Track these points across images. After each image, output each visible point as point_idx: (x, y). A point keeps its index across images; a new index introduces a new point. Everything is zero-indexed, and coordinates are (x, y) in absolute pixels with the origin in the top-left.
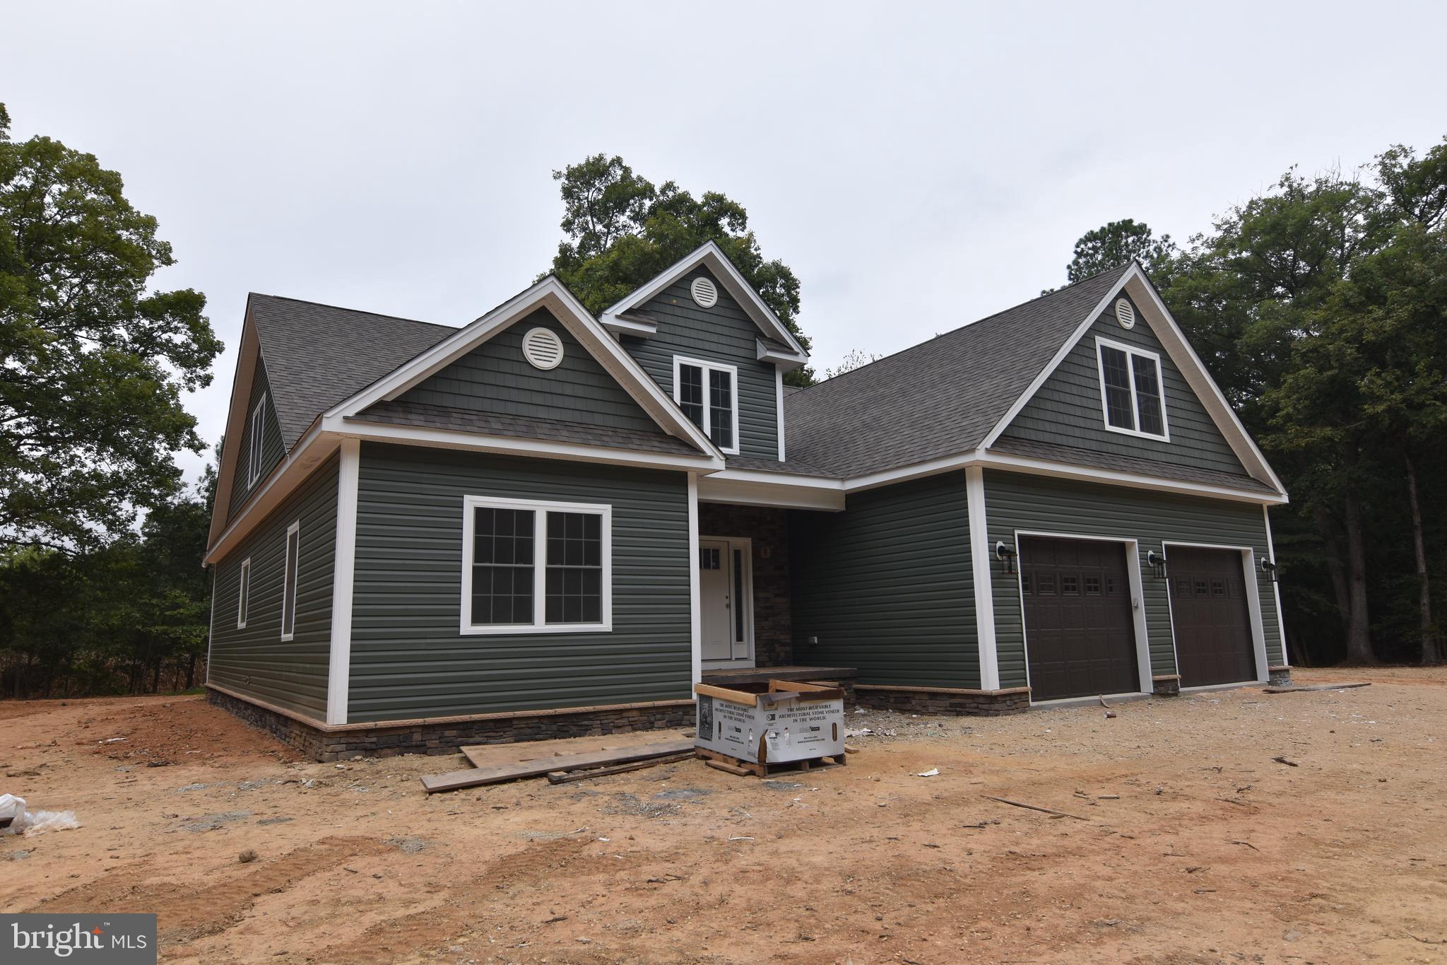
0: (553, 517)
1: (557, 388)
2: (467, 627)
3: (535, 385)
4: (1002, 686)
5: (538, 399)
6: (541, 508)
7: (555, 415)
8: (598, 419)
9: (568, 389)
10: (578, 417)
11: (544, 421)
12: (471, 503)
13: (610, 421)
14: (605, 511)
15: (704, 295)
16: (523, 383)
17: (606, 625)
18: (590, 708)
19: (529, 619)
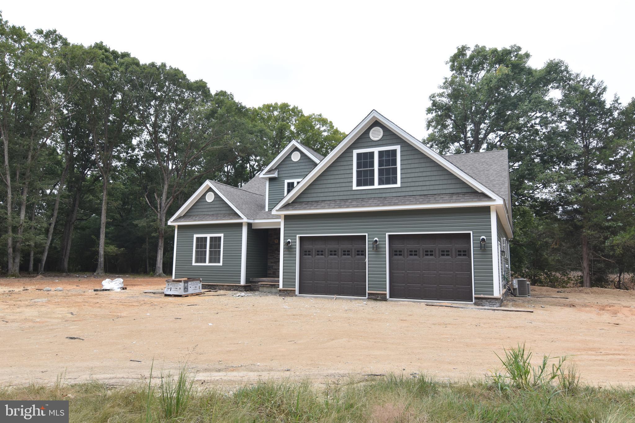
0: (211, 238)
1: (213, 206)
2: (194, 264)
3: (208, 206)
4: (283, 287)
5: (209, 210)
6: (208, 236)
7: (212, 213)
8: (222, 212)
9: (215, 206)
10: (217, 212)
11: (208, 215)
12: (196, 236)
13: (224, 212)
14: (222, 235)
15: (296, 157)
16: (206, 206)
17: (221, 264)
18: (215, 284)
19: (205, 262)
